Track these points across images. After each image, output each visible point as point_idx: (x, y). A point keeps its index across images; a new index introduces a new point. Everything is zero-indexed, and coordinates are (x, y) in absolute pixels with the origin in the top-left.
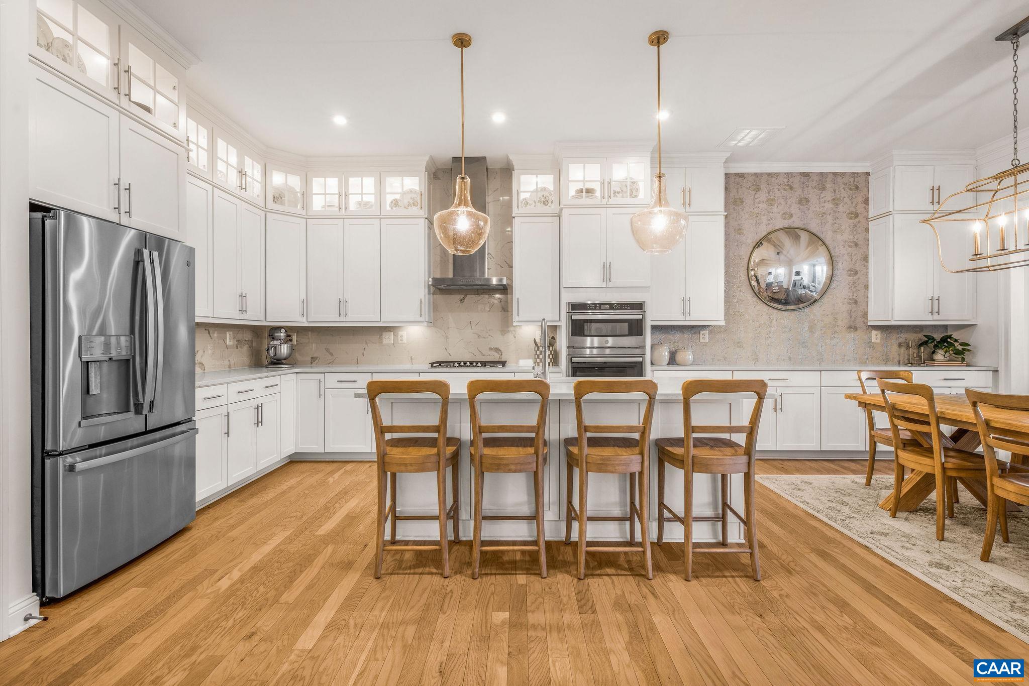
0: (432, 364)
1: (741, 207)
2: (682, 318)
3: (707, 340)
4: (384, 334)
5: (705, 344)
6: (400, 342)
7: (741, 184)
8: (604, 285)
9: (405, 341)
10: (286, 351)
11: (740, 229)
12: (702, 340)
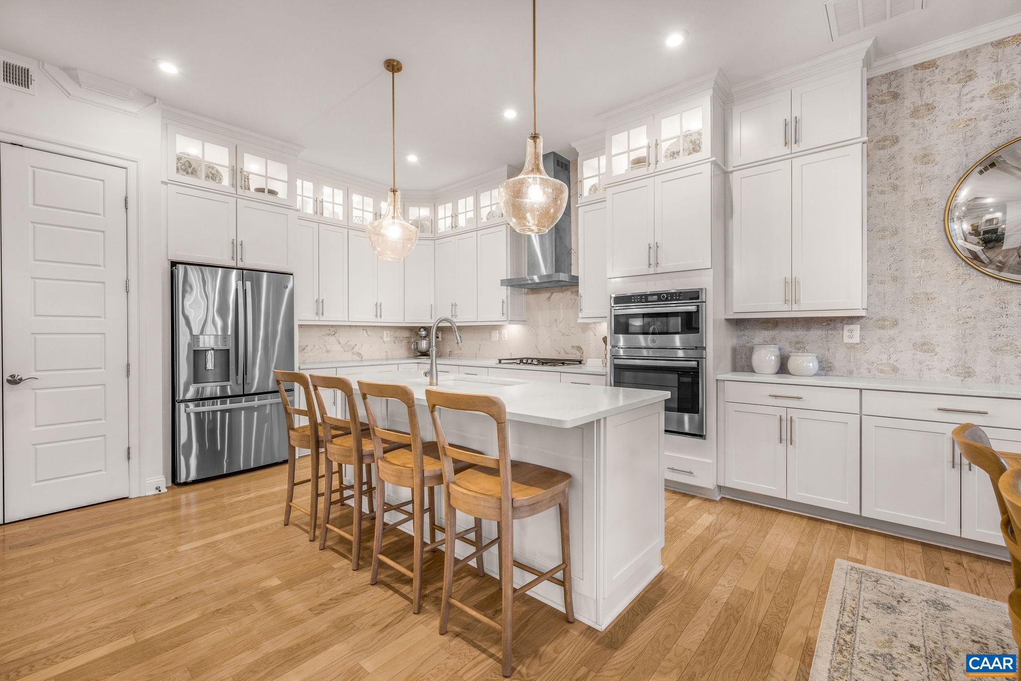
0: (500, 361)
1: (929, 117)
2: (786, 307)
3: (856, 339)
4: (493, 332)
5: (851, 347)
6: (503, 339)
7: (929, 78)
8: (652, 271)
9: (506, 338)
10: (425, 346)
11: (925, 156)
12: (846, 340)
